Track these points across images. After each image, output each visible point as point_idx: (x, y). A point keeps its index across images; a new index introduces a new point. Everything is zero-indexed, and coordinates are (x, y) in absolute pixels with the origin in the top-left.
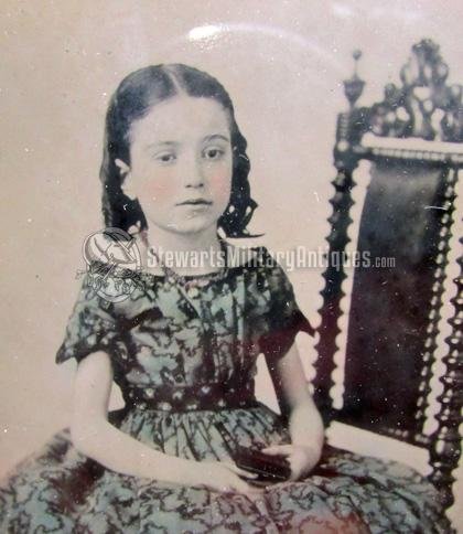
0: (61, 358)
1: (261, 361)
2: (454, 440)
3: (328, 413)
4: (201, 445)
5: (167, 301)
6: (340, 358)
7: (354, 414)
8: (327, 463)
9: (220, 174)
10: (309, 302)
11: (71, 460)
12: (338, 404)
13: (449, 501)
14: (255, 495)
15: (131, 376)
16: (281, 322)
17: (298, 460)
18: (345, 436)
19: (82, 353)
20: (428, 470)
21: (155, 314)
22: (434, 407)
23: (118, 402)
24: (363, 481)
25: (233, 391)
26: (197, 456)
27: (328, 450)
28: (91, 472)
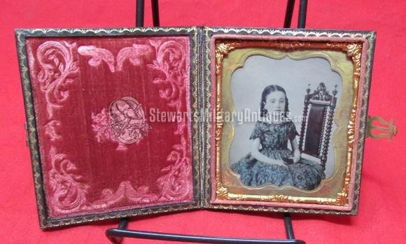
0: (250, 139)
1: (289, 141)
2: (326, 157)
3: (301, 151)
4: (276, 156)
5: (272, 129)
6: (304, 141)
7: (306, 152)
8: (301, 161)
9: (283, 105)
10: (299, 129)
11: (251, 158)
12: (303, 149)
13: (324, 169)
14: (287, 167)
15: (264, 143)
16: (293, 134)
17: (295, 161)
18: (304, 156)
19: (254, 138)
20: (320, 163)
21: (269, 131)
22: (322, 151)
23: (261, 148)
24: (308, 165)
25: (283, 146)
26: (276, 159)
27: (301, 159)
28: (255, 161)
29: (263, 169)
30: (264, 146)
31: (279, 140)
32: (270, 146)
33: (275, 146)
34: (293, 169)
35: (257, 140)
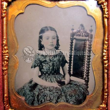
0: (32, 68)
1: (61, 67)
2: (88, 78)
3: (70, 75)
4: (52, 80)
5: (47, 59)
6: (72, 67)
7: (74, 75)
8: (70, 82)
9: (55, 41)
10: (67, 59)
11: (33, 83)
12: (72, 73)
13: (88, 87)
14: (60, 88)
15: (42, 70)
17: (66, 83)
18: (73, 78)
19: (35, 67)
20: (85, 83)
21: (46, 61)
22: (85, 74)
23: (40, 74)
24: (76, 85)
26: (52, 82)
27: (71, 80)
28: (36, 85)
29: (42, 91)
30: (42, 73)
31: (53, 67)
32: (47, 73)
33: (51, 72)
34: (65, 89)
35: (37, 68)
